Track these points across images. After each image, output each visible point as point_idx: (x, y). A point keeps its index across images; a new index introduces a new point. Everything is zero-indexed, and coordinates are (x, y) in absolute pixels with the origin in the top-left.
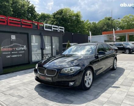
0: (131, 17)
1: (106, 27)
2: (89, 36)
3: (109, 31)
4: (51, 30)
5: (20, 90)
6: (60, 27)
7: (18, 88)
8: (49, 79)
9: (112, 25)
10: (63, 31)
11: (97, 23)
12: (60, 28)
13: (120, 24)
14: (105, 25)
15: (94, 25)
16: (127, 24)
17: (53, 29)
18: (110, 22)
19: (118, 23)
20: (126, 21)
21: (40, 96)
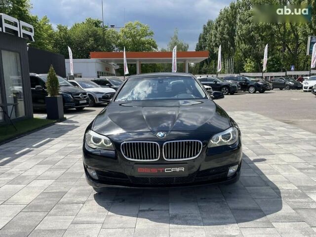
0: (140, 28)
1: (91, 41)
3: (100, 51)
6: (23, 23)
8: (178, 170)
9: (104, 40)
11: (69, 28)
12: (24, 28)
13: (118, 38)
14: (90, 36)
15: (62, 34)
16: (133, 40)
17: (5, 25)
19: (115, 35)
20: (131, 33)
21: (168, 225)
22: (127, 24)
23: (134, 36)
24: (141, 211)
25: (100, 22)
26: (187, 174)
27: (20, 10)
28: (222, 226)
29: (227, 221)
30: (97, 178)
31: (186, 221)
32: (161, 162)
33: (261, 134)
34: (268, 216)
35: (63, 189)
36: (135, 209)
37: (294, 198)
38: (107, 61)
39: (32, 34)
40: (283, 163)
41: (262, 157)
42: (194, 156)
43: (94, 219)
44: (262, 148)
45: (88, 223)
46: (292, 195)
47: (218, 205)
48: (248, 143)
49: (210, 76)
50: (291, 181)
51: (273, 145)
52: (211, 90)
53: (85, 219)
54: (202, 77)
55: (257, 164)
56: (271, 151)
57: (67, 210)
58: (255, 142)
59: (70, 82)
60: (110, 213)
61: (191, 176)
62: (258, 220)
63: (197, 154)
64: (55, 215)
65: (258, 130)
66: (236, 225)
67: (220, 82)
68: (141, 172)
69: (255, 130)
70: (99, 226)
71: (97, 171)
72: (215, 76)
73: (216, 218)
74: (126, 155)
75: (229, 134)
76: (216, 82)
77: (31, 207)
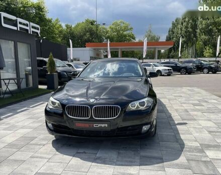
0: (122, 25)
1: (88, 35)
2: (70, 47)
3: (94, 42)
4: (15, 28)
5: (25, 161)
6: (32, 24)
7: (11, 158)
8: (103, 125)
9: (97, 34)
10: (37, 33)
11: (73, 26)
12: (33, 27)
13: (107, 32)
14: (87, 32)
15: (68, 30)
16: (118, 34)
17: (19, 26)
18: (94, 28)
19: (105, 30)
20: (116, 29)
21: (91, 163)
22: (113, 22)
23: (119, 31)
24: (78, 153)
25: (94, 22)
26: (109, 129)
27: (40, 14)
28: (127, 167)
29: (133, 164)
30: (52, 129)
31: (104, 161)
32: (92, 120)
33: (194, 105)
34: (165, 163)
35: (35, 135)
36: (74, 151)
37: (193, 152)
38: (98, 50)
39: (39, 32)
40: (199, 127)
41: (185, 122)
42: (115, 116)
43: (45, 156)
44: (190, 115)
45: (41, 158)
46: (193, 149)
47: (133, 153)
48: (181, 111)
49: (172, 60)
50: (198, 140)
51: (199, 113)
52: (172, 71)
53: (39, 155)
54: (165, 61)
55: (178, 127)
56: (195, 117)
57: (31, 149)
58: (186, 111)
59: (67, 64)
60: (57, 153)
61: (113, 131)
62: (156, 165)
63: (117, 115)
64: (23, 151)
65: (194, 102)
66: (138, 167)
67: (180, 65)
68: (79, 126)
69: (191, 102)
70: (46, 160)
71: (52, 124)
72: (177, 60)
73: (127, 161)
74: (69, 114)
75: (144, 102)
76: (176, 64)
77: (11, 145)
